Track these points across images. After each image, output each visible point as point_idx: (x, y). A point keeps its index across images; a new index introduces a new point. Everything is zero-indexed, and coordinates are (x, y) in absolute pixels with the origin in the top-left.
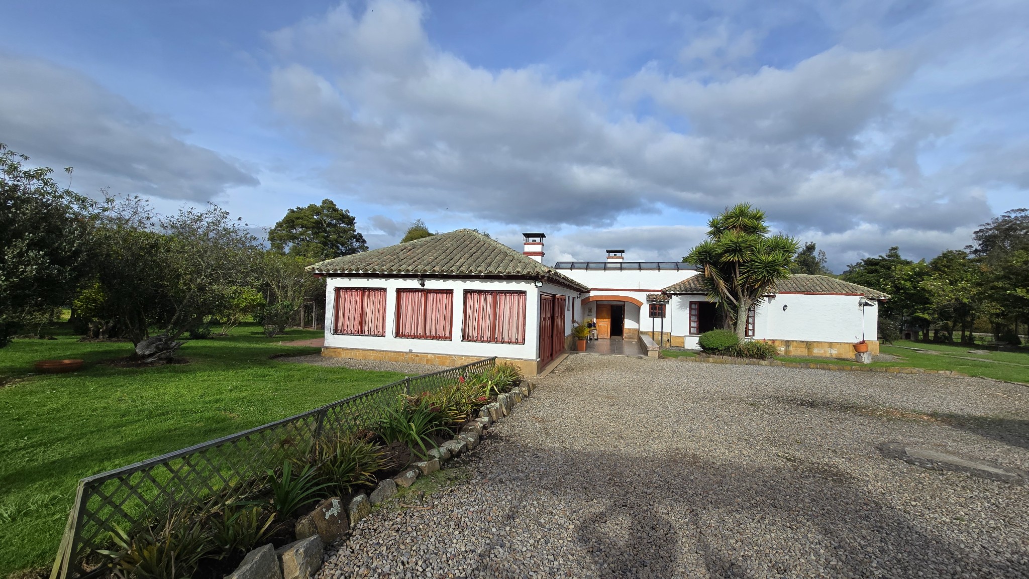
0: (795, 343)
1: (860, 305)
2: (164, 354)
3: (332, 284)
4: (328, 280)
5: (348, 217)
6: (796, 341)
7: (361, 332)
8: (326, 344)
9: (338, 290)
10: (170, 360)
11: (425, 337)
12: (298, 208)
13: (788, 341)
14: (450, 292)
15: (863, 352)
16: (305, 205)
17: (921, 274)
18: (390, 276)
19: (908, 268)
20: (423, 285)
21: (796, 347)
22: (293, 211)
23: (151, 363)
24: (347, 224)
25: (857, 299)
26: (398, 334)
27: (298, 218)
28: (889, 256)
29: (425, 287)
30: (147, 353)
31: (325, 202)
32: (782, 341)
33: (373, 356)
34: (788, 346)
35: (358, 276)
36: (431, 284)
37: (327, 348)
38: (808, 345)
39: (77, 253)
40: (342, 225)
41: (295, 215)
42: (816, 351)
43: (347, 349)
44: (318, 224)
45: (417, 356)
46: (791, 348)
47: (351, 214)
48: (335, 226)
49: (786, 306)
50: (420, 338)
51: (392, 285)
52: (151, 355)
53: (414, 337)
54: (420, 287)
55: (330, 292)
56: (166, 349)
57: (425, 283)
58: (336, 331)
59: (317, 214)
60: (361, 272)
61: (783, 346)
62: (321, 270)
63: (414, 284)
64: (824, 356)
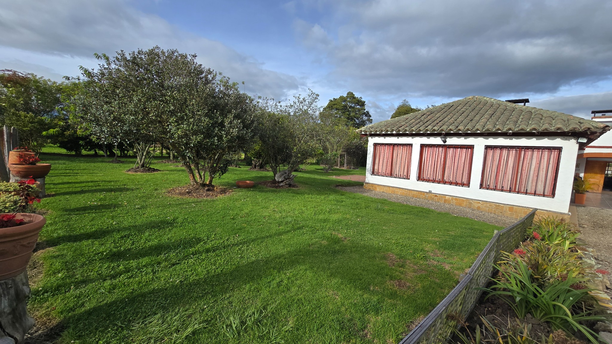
2: (287, 182)
3: (372, 141)
4: (370, 138)
5: (361, 101)
7: (391, 175)
8: (367, 181)
9: (375, 145)
10: (290, 185)
11: (443, 181)
12: (334, 99)
14: (471, 147)
16: (337, 97)
18: (418, 135)
20: (445, 142)
22: (331, 101)
23: (282, 186)
24: (360, 106)
26: (420, 178)
27: (334, 105)
29: (446, 144)
30: (280, 180)
31: (348, 94)
33: (400, 192)
35: (392, 135)
36: (451, 141)
37: (367, 183)
39: (253, 122)
40: (357, 107)
41: (333, 103)
43: (381, 185)
44: (345, 107)
45: (436, 196)
47: (363, 100)
48: (353, 108)
50: (439, 182)
51: (417, 142)
52: (282, 182)
53: (434, 181)
54: (442, 143)
55: (370, 146)
56: (288, 179)
57: (447, 140)
58: (373, 173)
59: (344, 101)
60: (394, 132)
62: (366, 132)
63: (438, 141)
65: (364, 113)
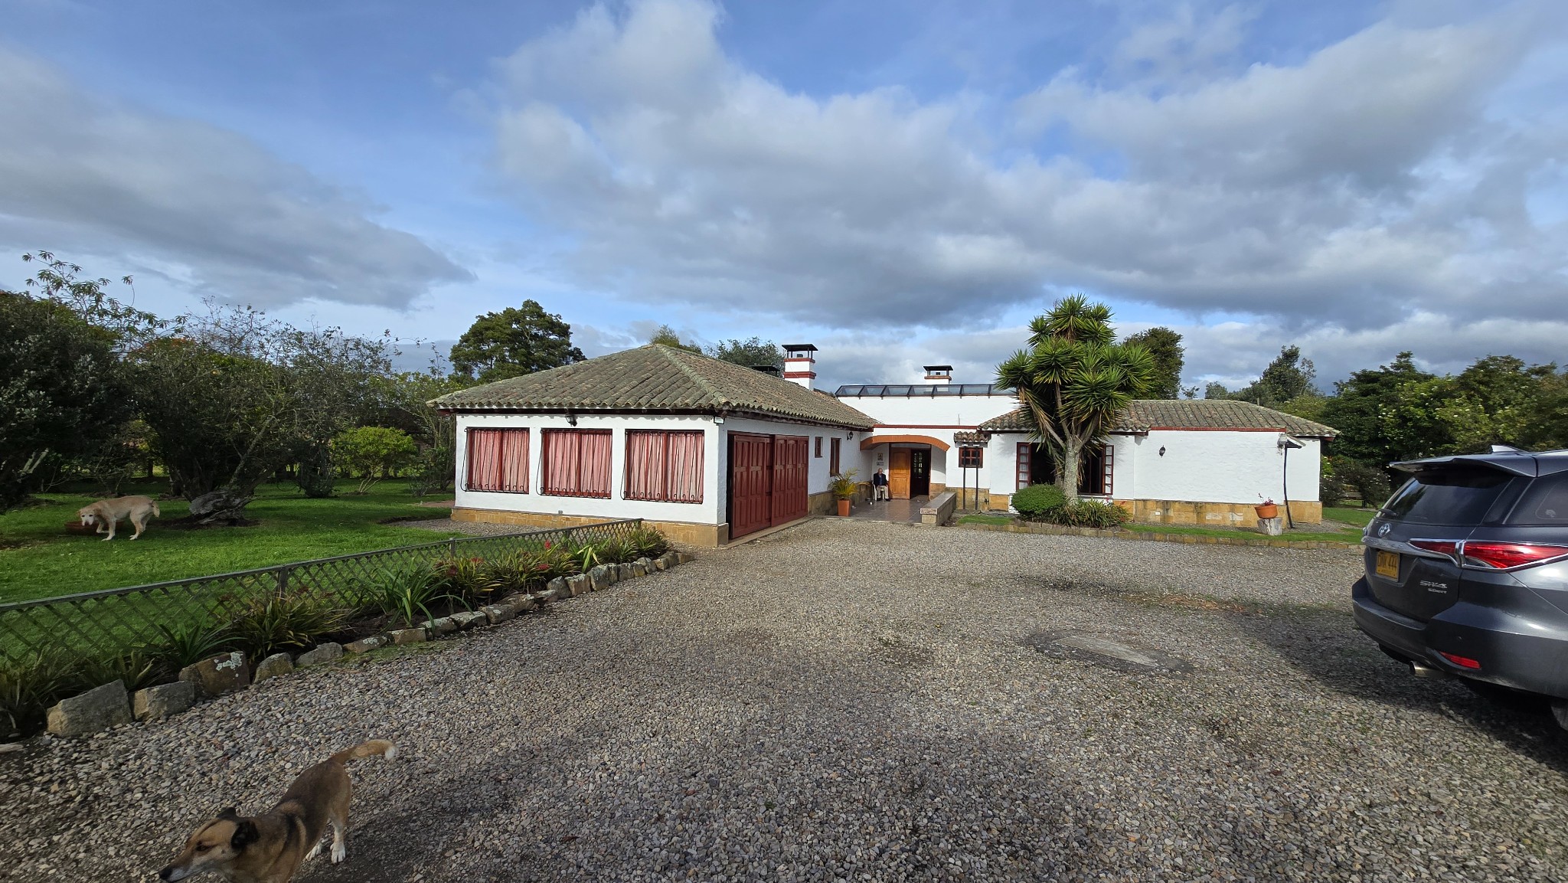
0: (1177, 506)
1: (1280, 446)
2: (227, 513)
3: (463, 423)
4: (459, 418)
5: (559, 325)
6: (1179, 502)
7: (501, 488)
8: (458, 504)
9: (471, 431)
10: (233, 522)
11: (578, 493)
12: (490, 314)
13: (1167, 502)
14: (608, 432)
15: (1269, 519)
16: (499, 310)
17: (1442, 394)
18: (530, 412)
19: (1424, 385)
20: (574, 423)
21: (1179, 510)
22: (482, 318)
23: (208, 525)
24: (560, 336)
25: (1275, 436)
26: (546, 490)
27: (487, 329)
28: (1397, 367)
29: (576, 427)
30: (203, 512)
31: (527, 304)
32: (1157, 502)
33: (513, 519)
34: (1167, 510)
35: (491, 412)
36: (585, 422)
37: (459, 509)
38: (1198, 507)
40: (552, 337)
41: (484, 324)
42: (1210, 517)
43: (483, 510)
44: (516, 336)
45: (568, 519)
46: (1171, 513)
47: (563, 321)
48: (542, 338)
49: (1163, 449)
50: (574, 494)
51: (536, 424)
52: (207, 515)
53: (566, 494)
54: (569, 426)
55: (461, 435)
56: (226, 508)
57: (577, 420)
58: (470, 486)
59: (518, 322)
60: (494, 407)
61: (1159, 509)
62: (448, 405)
63: (561, 422)
64: (1222, 524)
65: (571, 353)
